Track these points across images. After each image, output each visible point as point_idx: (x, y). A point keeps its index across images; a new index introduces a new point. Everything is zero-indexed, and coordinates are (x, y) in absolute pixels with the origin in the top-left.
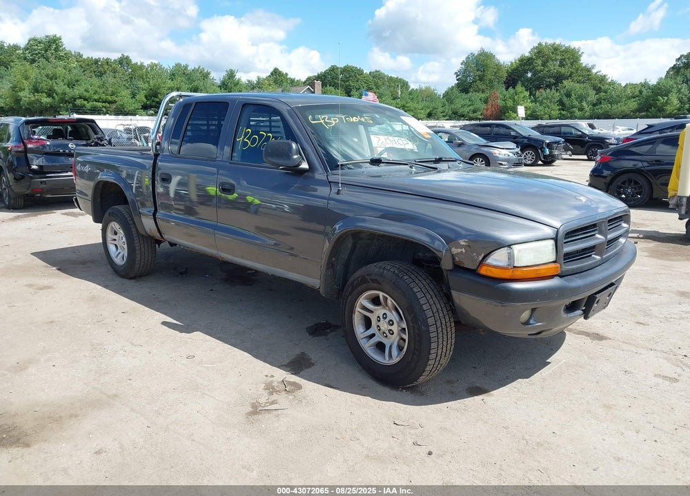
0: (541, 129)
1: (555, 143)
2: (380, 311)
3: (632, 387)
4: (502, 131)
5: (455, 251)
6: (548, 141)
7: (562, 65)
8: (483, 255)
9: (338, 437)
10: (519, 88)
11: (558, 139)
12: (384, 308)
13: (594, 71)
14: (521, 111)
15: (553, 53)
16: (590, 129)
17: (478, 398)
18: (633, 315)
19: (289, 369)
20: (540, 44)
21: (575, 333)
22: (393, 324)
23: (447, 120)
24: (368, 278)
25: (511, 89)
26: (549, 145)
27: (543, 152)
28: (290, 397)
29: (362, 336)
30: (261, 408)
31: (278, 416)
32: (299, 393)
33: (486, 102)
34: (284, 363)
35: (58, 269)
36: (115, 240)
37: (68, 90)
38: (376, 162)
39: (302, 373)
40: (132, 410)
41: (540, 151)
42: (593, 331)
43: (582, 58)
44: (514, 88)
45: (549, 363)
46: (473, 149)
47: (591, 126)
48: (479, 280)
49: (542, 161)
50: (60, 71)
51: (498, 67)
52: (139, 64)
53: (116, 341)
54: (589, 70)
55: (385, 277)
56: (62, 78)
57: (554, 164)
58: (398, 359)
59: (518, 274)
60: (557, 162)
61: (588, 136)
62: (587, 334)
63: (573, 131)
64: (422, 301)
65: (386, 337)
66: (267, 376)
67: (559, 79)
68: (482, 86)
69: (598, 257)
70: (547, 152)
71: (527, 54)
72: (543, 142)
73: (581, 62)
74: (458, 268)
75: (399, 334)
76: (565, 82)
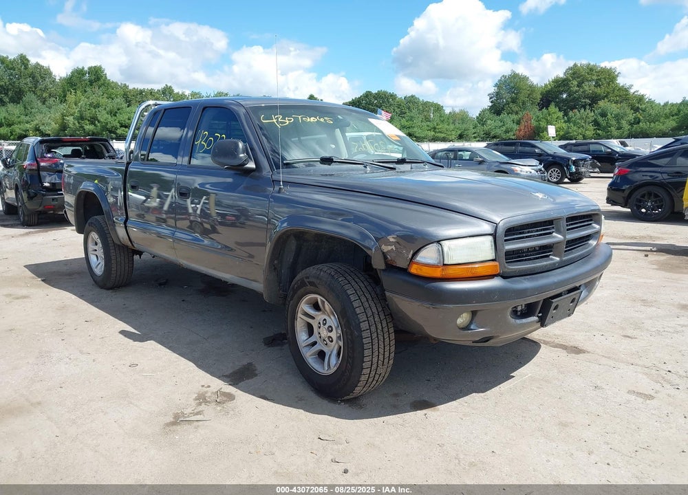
0: (569, 147)
1: (582, 160)
2: (320, 317)
3: (598, 404)
4: (528, 149)
5: (386, 248)
6: (574, 159)
7: (598, 85)
8: (412, 252)
9: (252, 451)
10: (552, 108)
11: (584, 156)
12: (324, 313)
13: (632, 91)
14: (552, 131)
15: (588, 73)
16: (622, 147)
17: (420, 413)
18: (623, 329)
19: (229, 379)
20: (575, 65)
21: (551, 346)
22: (332, 331)
23: (479, 141)
24: (306, 280)
25: (544, 110)
26: (575, 163)
27: (569, 169)
28: (219, 408)
29: (304, 345)
30: (182, 419)
31: (197, 427)
32: (230, 404)
33: (518, 123)
34: (227, 374)
35: (43, 281)
36: (96, 250)
37: (110, 119)
38: (327, 161)
39: (240, 384)
40: (49, 418)
41: (565, 169)
42: (571, 344)
43: (618, 78)
44: (547, 109)
45: (513, 377)
46: (493, 167)
47: (624, 144)
48: (411, 280)
49: (569, 179)
50: (103, 101)
51: (532, 88)
52: (181, 93)
53: (66, 349)
54: (626, 90)
55: (321, 279)
56: (104, 107)
57: (581, 182)
58: (335, 368)
59: (451, 272)
60: (585, 180)
61: (618, 153)
62: (564, 347)
63: (603, 149)
64: (356, 304)
65: (326, 344)
66: (203, 386)
67: (595, 99)
68: (516, 109)
69: (558, 259)
70: (573, 169)
71: (561, 75)
72: (568, 159)
73: (618, 82)
74: (391, 267)
75: (337, 342)
76: (601, 103)
